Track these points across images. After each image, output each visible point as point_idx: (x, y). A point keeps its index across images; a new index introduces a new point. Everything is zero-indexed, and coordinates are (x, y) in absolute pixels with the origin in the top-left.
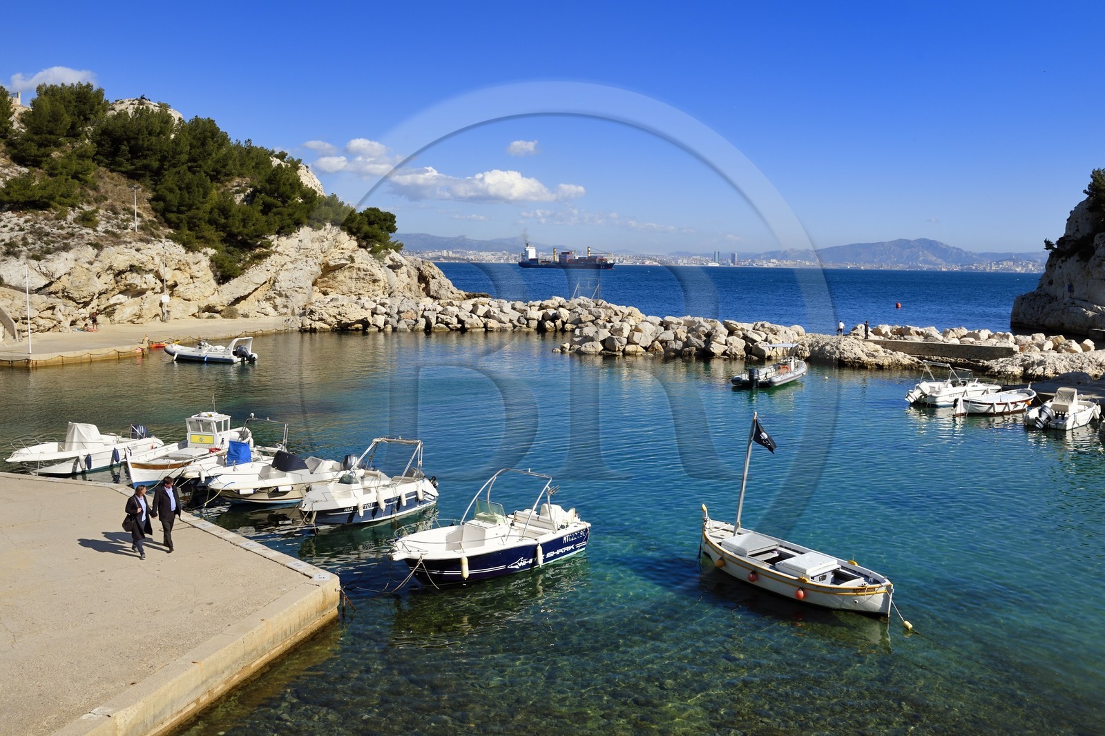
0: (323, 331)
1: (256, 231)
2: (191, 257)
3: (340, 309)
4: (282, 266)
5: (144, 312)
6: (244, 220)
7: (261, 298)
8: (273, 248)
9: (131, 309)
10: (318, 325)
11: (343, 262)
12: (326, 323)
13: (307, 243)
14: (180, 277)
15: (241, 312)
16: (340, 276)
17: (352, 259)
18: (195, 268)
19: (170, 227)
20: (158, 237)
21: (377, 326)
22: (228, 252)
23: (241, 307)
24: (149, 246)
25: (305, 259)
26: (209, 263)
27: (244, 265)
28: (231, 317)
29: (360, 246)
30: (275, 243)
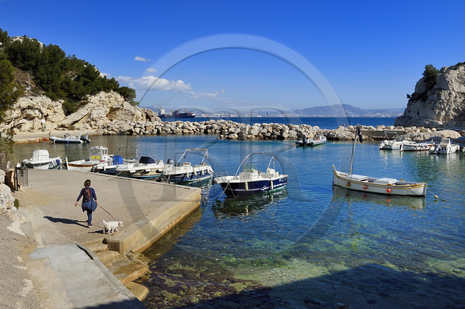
0: (113, 134)
1: (82, 93)
2: (54, 103)
3: (120, 126)
4: (93, 108)
5: (35, 127)
6: (76, 88)
7: (84, 121)
8: (89, 100)
9: (29, 125)
10: (111, 132)
11: (119, 106)
12: (114, 131)
13: (103, 98)
14: (50, 112)
15: (76, 127)
16: (118, 113)
17: (122, 105)
18: (56, 108)
19: (44, 91)
20: (39, 94)
21: (136, 133)
22: (69, 101)
23: (76, 125)
24: (36, 98)
25: (103, 105)
26: (62, 106)
27: (77, 107)
28: (72, 130)
29: (125, 100)
30: (89, 98)
